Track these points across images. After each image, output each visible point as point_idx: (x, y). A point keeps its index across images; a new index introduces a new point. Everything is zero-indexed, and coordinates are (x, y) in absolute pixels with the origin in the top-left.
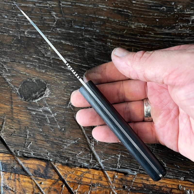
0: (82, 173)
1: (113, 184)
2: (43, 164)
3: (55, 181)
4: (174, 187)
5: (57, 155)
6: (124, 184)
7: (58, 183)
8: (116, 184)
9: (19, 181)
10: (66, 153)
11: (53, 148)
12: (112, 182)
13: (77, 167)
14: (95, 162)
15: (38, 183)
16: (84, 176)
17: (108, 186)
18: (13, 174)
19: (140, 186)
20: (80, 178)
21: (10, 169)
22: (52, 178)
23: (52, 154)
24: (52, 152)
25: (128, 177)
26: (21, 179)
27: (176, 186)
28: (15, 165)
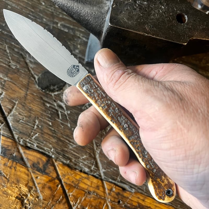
0: (81, 177)
2: (44, 158)
3: (52, 179)
5: (60, 153)
6: (120, 198)
7: (55, 182)
8: (112, 196)
9: (15, 170)
10: (69, 153)
11: (58, 145)
12: (109, 194)
13: (77, 171)
14: (96, 170)
15: (35, 176)
16: (82, 181)
17: (103, 197)
18: (11, 161)
19: (135, 205)
20: (77, 182)
21: (9, 156)
22: (50, 175)
23: (55, 151)
24: (56, 149)
25: (126, 192)
26: (18, 168)
28: (15, 152)
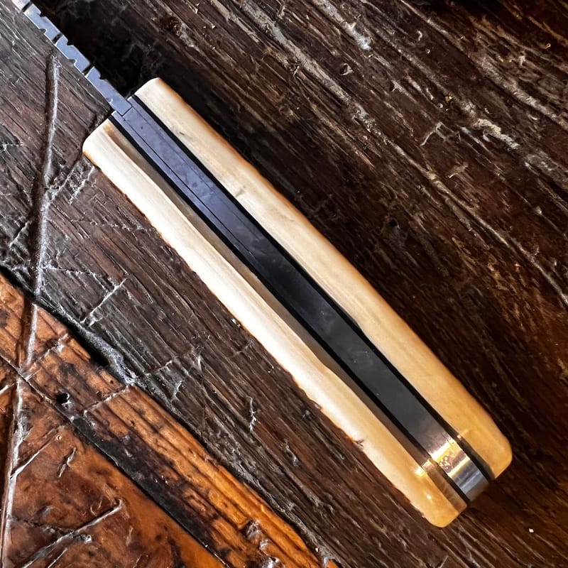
1: (32, 362)
4: (230, 512)
6: (68, 388)
8: (41, 369)
14: (23, 255)
19: (116, 433)
25: (98, 374)
27: (239, 517)
